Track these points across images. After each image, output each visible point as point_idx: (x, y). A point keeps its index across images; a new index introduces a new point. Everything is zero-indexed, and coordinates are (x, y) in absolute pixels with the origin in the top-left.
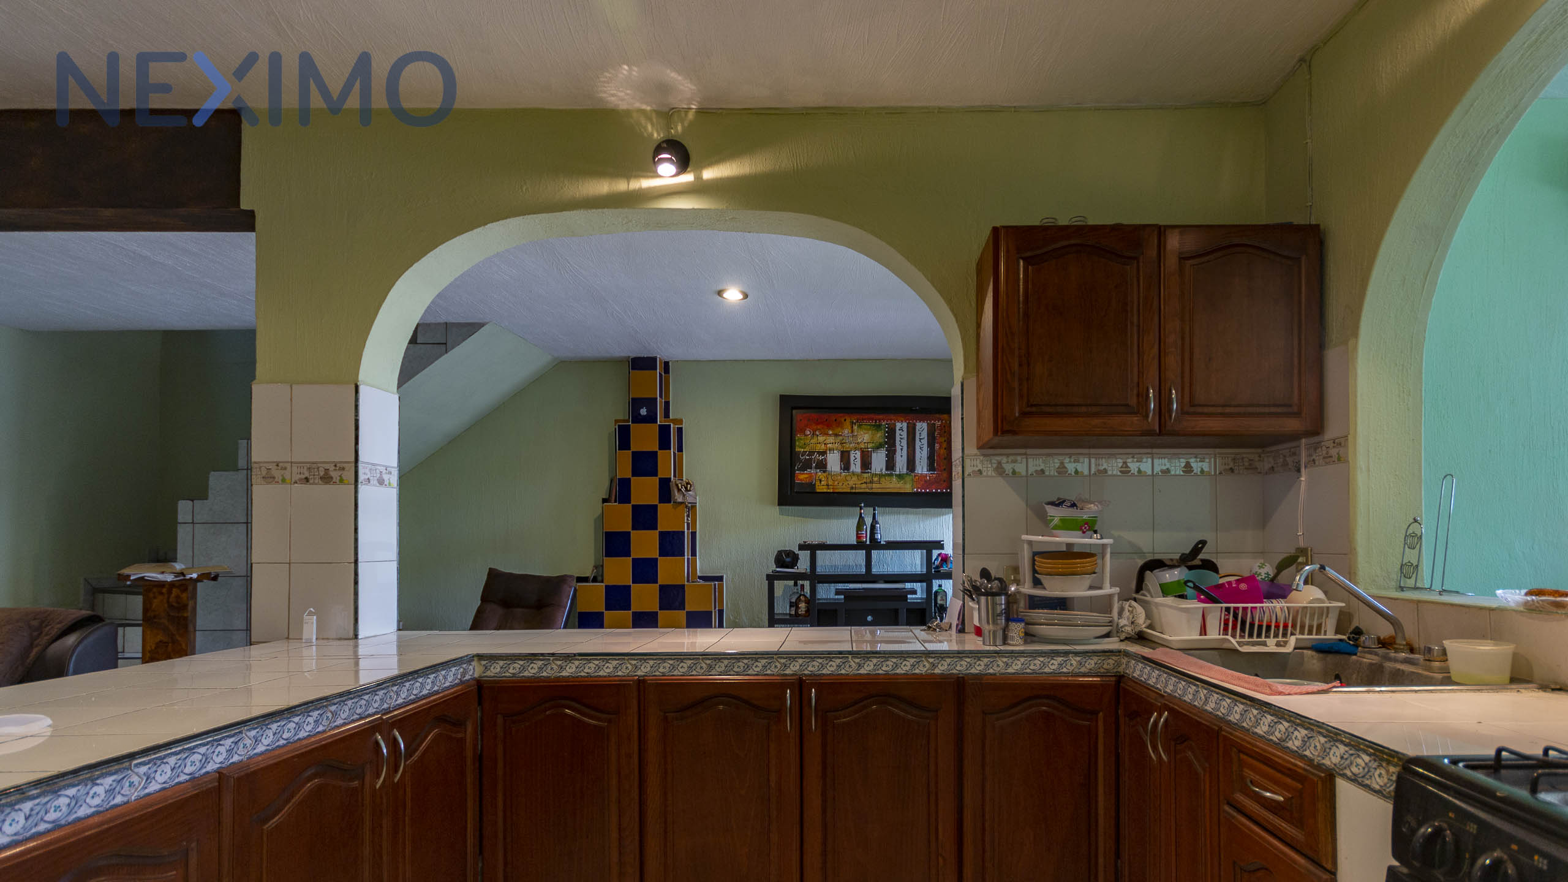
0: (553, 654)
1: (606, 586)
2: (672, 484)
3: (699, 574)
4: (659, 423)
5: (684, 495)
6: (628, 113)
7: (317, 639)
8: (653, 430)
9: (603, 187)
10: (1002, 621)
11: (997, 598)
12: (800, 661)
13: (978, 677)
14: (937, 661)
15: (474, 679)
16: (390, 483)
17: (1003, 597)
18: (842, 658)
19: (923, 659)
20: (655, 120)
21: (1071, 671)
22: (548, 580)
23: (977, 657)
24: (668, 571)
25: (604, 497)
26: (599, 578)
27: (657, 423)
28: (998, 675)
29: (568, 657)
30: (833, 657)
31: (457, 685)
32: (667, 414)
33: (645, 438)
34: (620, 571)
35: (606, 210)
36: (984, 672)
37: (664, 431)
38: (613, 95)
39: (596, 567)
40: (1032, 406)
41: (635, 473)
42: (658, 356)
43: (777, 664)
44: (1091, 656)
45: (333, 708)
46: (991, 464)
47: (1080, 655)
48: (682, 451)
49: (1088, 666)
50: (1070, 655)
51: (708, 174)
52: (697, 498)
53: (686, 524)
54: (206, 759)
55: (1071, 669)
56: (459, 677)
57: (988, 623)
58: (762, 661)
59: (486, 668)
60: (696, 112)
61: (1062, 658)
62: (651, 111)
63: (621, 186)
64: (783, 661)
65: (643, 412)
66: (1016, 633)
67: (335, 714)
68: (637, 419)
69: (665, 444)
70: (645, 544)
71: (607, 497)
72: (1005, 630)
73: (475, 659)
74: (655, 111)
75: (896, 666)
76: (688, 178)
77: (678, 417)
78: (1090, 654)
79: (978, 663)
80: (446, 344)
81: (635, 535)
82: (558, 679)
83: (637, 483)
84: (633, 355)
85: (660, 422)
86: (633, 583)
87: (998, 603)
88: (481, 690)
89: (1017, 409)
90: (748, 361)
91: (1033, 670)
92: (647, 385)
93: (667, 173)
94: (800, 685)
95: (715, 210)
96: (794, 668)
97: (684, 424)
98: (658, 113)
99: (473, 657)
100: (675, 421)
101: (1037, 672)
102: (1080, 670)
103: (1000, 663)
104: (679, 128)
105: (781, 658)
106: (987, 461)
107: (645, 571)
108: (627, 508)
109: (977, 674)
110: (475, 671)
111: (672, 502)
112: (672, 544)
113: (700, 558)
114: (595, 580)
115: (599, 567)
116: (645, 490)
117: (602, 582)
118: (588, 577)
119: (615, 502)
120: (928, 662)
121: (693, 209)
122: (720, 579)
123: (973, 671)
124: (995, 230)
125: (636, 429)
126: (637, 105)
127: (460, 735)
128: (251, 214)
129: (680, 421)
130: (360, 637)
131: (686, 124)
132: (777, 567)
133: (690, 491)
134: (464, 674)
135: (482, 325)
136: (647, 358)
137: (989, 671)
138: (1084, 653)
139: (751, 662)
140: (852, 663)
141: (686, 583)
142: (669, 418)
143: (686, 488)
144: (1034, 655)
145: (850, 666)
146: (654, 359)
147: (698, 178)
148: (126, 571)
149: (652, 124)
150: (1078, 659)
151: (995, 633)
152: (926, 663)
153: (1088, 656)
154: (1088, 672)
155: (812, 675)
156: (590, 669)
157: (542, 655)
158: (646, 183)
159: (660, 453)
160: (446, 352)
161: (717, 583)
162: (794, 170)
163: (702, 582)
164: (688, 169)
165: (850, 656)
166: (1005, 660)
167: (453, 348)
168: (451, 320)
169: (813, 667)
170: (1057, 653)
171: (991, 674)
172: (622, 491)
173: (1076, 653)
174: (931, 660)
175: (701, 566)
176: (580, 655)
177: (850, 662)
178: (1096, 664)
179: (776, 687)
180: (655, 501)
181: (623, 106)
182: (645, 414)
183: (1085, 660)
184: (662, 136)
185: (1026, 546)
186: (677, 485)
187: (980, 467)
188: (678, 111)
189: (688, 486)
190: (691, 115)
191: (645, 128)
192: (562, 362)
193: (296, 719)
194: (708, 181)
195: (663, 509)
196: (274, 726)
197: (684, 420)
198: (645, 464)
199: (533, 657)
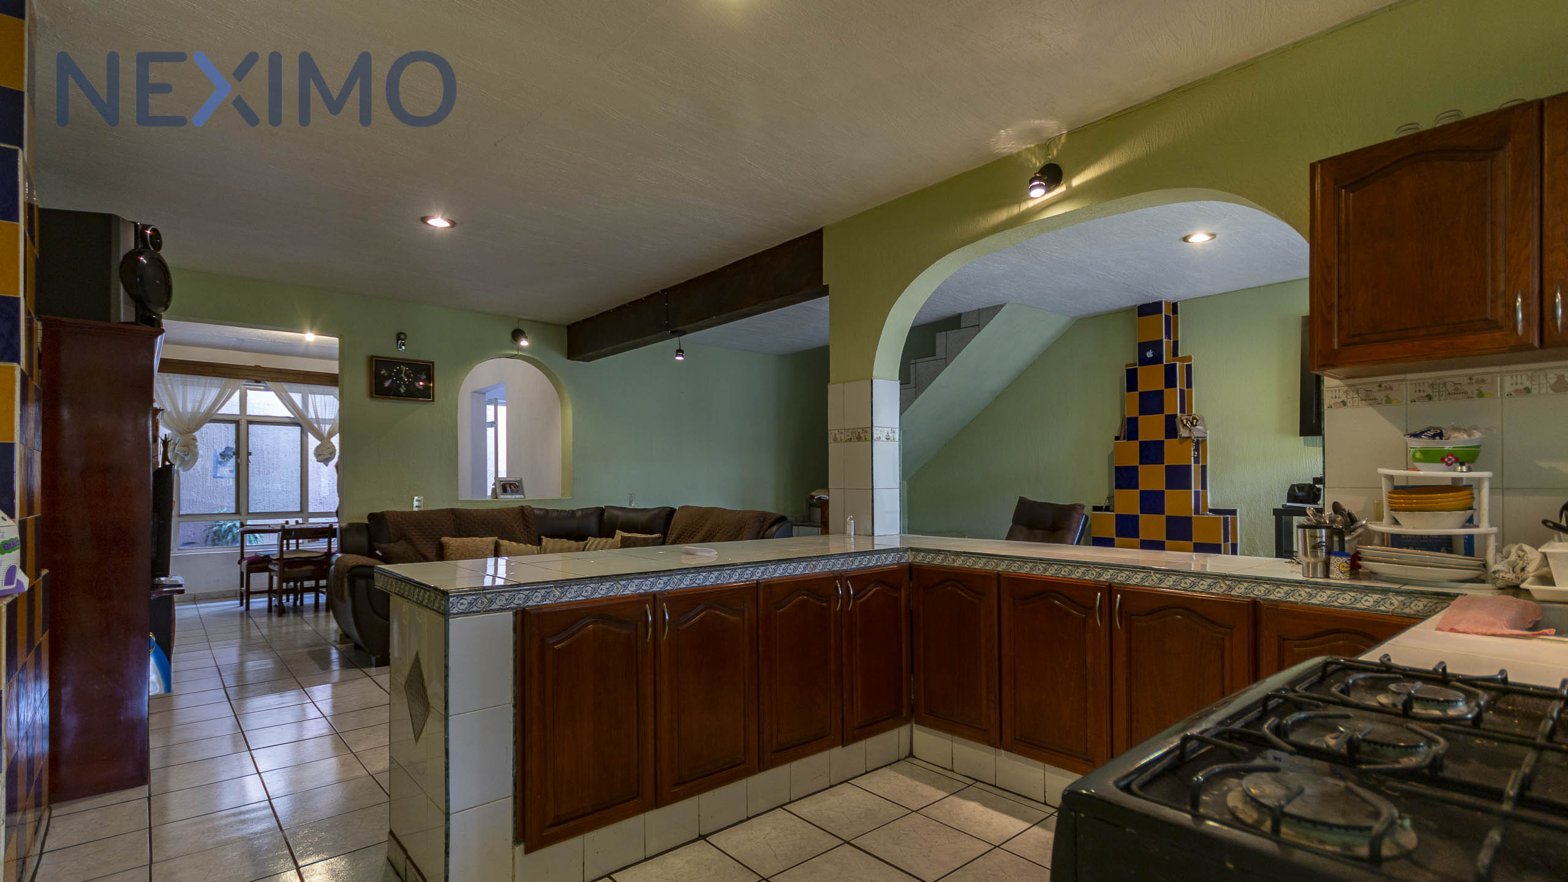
0: (949, 551)
1: (1116, 515)
2: (1178, 421)
3: (1210, 507)
4: (1164, 363)
5: (1190, 430)
6: (1019, 154)
7: (854, 534)
8: (1159, 371)
9: (1003, 215)
10: (1322, 554)
11: (1318, 530)
12: (1111, 572)
13: (1276, 603)
14: (1234, 584)
15: (909, 562)
16: (894, 439)
17: (1324, 531)
18: (1145, 572)
19: (1220, 581)
20: (1037, 153)
21: (1390, 610)
22: (1062, 507)
23: (1277, 584)
24: (1176, 503)
25: (1117, 435)
26: (1111, 508)
27: (1162, 363)
28: (1300, 604)
29: (958, 554)
30: (1138, 571)
31: (895, 564)
32: (1175, 353)
33: (1151, 379)
34: (1129, 502)
35: (1005, 231)
36: (1284, 599)
37: (1170, 371)
38: (1004, 148)
39: (1109, 498)
40: (1354, 336)
41: (1142, 412)
42: (1163, 300)
43: (1094, 572)
44: (1418, 597)
45: (814, 563)
46: (1358, 394)
47: (1403, 595)
48: (1191, 387)
49: (1414, 608)
50: (1390, 594)
51: (1076, 182)
52: (1208, 432)
53: (1193, 458)
54: (753, 574)
55: (1391, 608)
56: (897, 559)
57: (1306, 554)
58: (1082, 568)
59: (915, 557)
60: (1067, 135)
61: (1380, 596)
62: (1035, 147)
63: (1015, 210)
64: (1097, 570)
65: (1150, 354)
66: (1335, 567)
67: (815, 566)
68: (1144, 361)
69: (1170, 382)
70: (1152, 478)
71: (1119, 435)
72: (1327, 565)
73: (910, 550)
74: (1038, 145)
75: (1194, 584)
76: (1061, 189)
77: (1187, 354)
78: (1417, 595)
79: (1277, 590)
80: (979, 325)
81: (1143, 470)
82: (953, 568)
83: (1145, 422)
84: (1139, 303)
85: (1166, 362)
86: (1140, 513)
87: (1318, 535)
88: (912, 570)
89: (1336, 340)
90: (1264, 286)
91: (1342, 604)
92: (1156, 327)
93: (1038, 194)
94: (1110, 589)
95: (1082, 209)
96: (1106, 576)
97: (1193, 360)
98: (1039, 147)
99: (908, 549)
100: (1183, 359)
101: (1347, 606)
102: (1404, 611)
103: (1303, 593)
104: (1055, 152)
105: (1096, 568)
106: (1353, 391)
107: (1152, 502)
108: (1135, 444)
109: (1276, 601)
110: (908, 558)
111: (1178, 437)
112: (1178, 477)
113: (1211, 490)
114: (1107, 509)
115: (1110, 498)
116: (1152, 428)
117: (1113, 511)
118: (1102, 507)
119: (1124, 439)
120: (1225, 584)
121: (1066, 213)
122: (1233, 512)
123: (1272, 597)
124: (1313, 166)
125: (1142, 371)
126: (1024, 147)
127: (896, 595)
128: (827, 286)
129: (1189, 358)
130: (875, 535)
131: (1059, 147)
132: (1288, 502)
133: (1196, 425)
134: (901, 558)
135: (1002, 306)
136: (1153, 303)
137: (1290, 599)
138: (1408, 593)
139: (1074, 569)
140: (1154, 578)
141: (1193, 515)
142: (1178, 356)
143: (1192, 423)
144: (1344, 589)
145: (1152, 580)
146: (1160, 303)
147: (1069, 187)
148: (813, 494)
149: (1036, 157)
150: (1401, 598)
151: (1315, 565)
152: (1222, 585)
153: (1414, 597)
154: (1415, 614)
155: (1121, 583)
156: (969, 563)
157: (943, 551)
158: (1031, 204)
159: (1166, 391)
160: (979, 331)
161: (1229, 516)
162: (1146, 154)
163: (1211, 515)
164: (1062, 183)
165: (1152, 572)
166: (1308, 590)
167: (984, 327)
168: (981, 306)
169: (1121, 577)
170: (1374, 590)
171: (1291, 602)
172: (1130, 429)
173: (1398, 593)
174: (1228, 582)
175: (1212, 500)
176: (965, 553)
177: (1152, 576)
178: (1425, 606)
179: (1091, 588)
180: (1162, 437)
181: (1015, 151)
182: (1151, 356)
183: (1410, 601)
184: (1042, 163)
185: (1383, 479)
186: (1182, 421)
187: (1344, 398)
188: (1055, 139)
189: (1194, 422)
190: (1063, 139)
191: (1031, 161)
192: (1079, 320)
193: (794, 564)
194: (1076, 186)
195: (1169, 445)
196: (783, 566)
197: (1193, 357)
198: (1151, 403)
199: (938, 552)
